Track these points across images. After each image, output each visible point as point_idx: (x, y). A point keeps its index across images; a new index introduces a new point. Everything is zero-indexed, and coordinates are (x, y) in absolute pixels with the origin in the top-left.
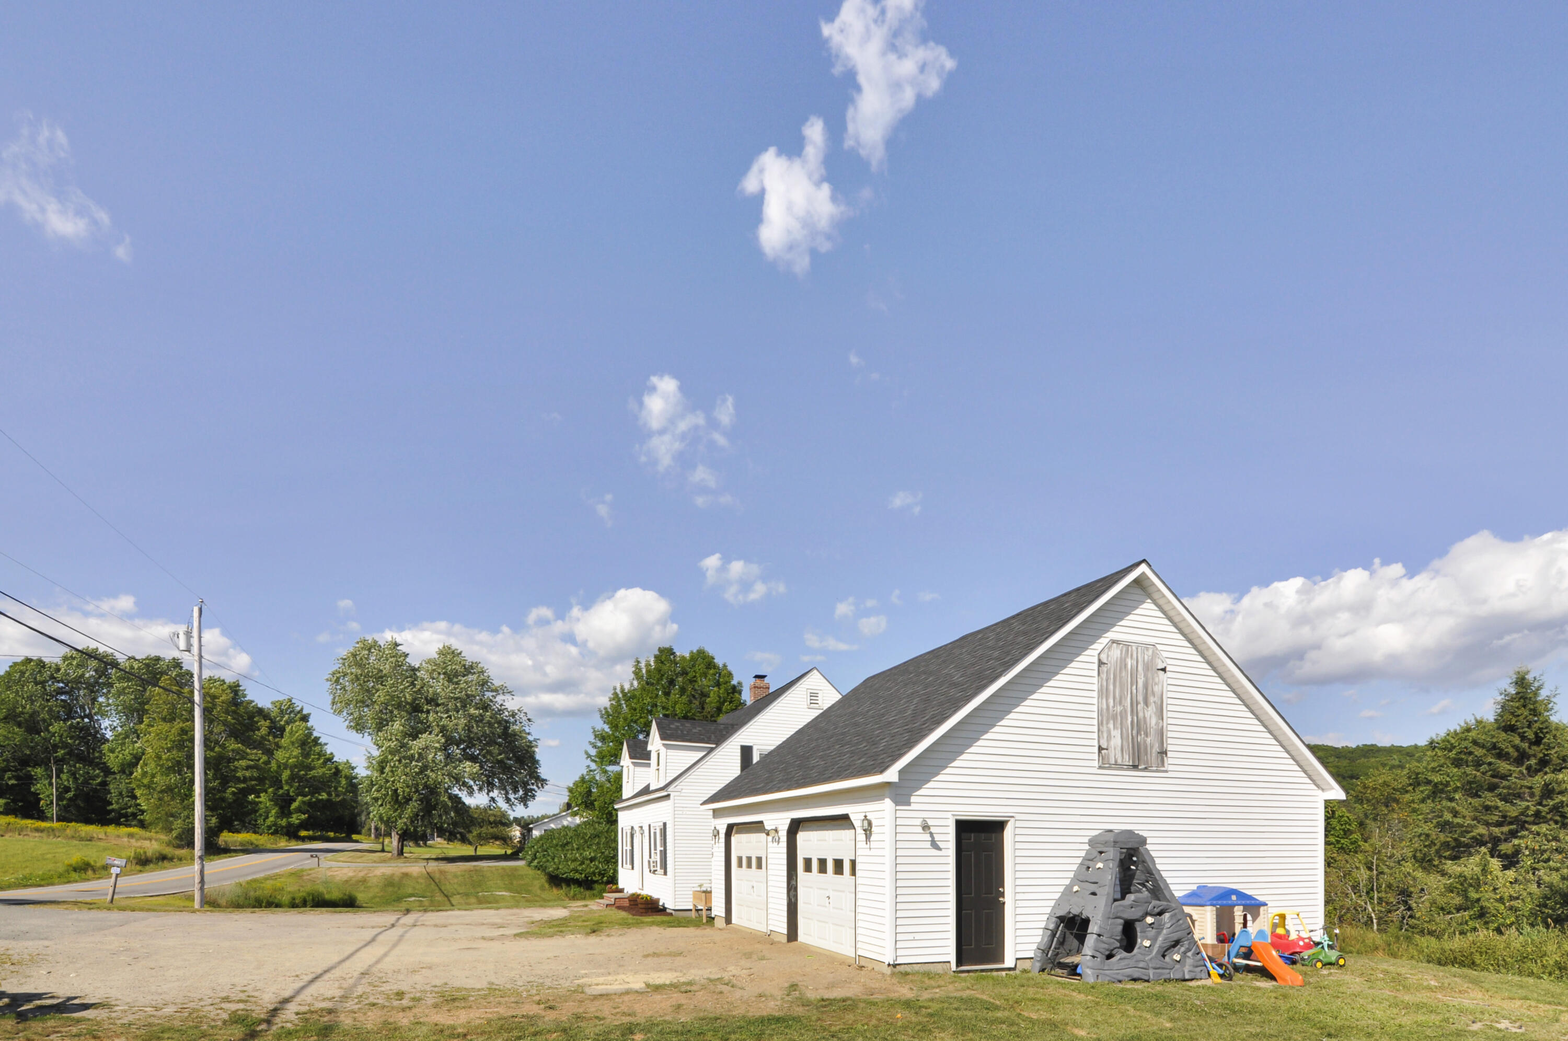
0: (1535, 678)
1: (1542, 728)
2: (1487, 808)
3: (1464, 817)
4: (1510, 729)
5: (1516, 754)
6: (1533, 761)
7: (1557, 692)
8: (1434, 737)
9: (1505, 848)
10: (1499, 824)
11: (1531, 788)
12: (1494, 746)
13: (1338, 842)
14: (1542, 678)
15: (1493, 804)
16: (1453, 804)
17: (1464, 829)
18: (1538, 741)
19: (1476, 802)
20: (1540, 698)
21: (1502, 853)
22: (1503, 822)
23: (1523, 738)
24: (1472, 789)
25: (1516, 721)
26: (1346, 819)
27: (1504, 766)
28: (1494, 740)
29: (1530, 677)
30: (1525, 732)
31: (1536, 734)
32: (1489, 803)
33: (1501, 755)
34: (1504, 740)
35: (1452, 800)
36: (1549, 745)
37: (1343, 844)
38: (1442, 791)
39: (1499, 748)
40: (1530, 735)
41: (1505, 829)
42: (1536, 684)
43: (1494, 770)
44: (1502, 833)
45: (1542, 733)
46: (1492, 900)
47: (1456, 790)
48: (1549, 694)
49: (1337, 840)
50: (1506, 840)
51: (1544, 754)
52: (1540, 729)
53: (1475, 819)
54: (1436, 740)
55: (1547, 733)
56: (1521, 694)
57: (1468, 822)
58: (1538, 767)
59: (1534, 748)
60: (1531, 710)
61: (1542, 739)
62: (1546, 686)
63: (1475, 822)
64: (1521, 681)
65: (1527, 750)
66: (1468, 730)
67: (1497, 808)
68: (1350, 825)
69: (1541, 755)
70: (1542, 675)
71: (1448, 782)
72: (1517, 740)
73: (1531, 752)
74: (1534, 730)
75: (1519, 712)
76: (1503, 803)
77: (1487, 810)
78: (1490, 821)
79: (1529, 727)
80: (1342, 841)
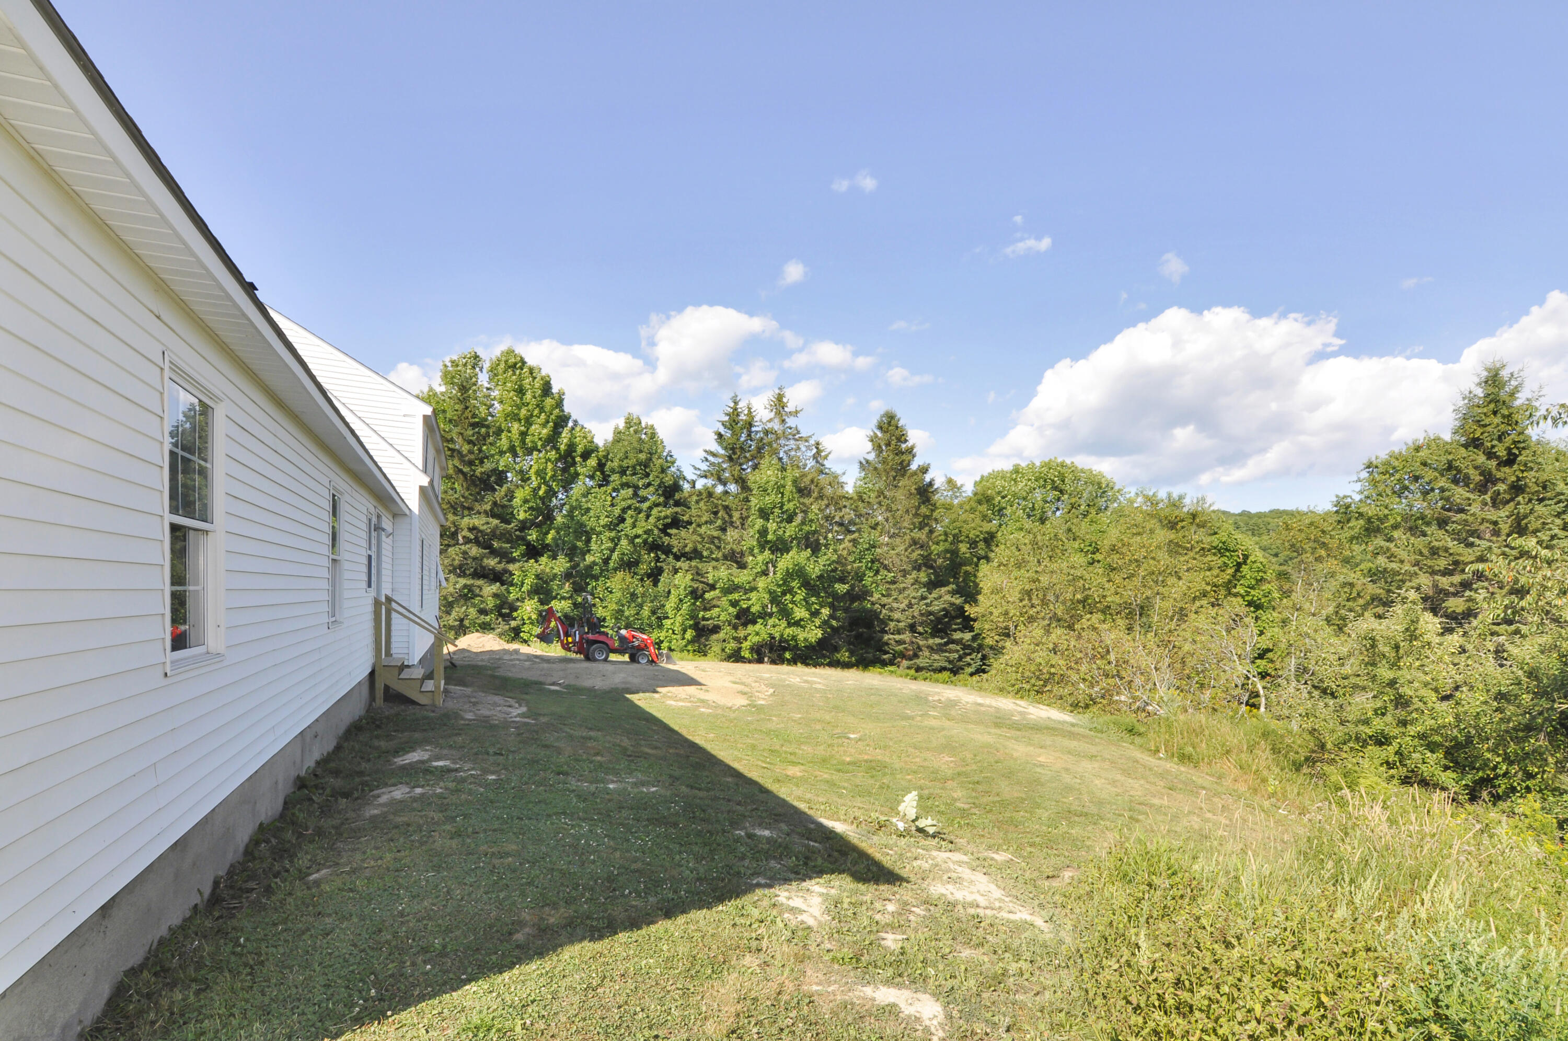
0: (1512, 374)
1: (1519, 442)
2: (1434, 552)
3: (1402, 562)
4: (1474, 443)
5: (1478, 478)
6: (1502, 487)
7: (1541, 393)
8: (1373, 459)
9: (1456, 604)
10: (1446, 573)
11: (1495, 523)
12: (1450, 466)
13: (1248, 593)
14: (1522, 373)
15: (1441, 544)
16: (1392, 545)
17: (1400, 577)
18: (1510, 460)
19: (1419, 542)
20: (1517, 403)
21: (1449, 611)
22: (1454, 570)
23: (1490, 455)
24: (1415, 525)
25: (1482, 434)
26: (1259, 565)
27: (1460, 493)
28: (1450, 457)
29: (1505, 374)
30: (1493, 447)
31: (1509, 450)
32: (1436, 544)
33: (1459, 478)
34: (1464, 458)
35: (1390, 540)
36: (1525, 465)
37: (1254, 596)
38: (1378, 530)
39: (1456, 468)
40: (1501, 451)
41: (1457, 579)
42: (1514, 383)
43: (1447, 499)
44: (1452, 585)
45: (1518, 448)
46: (1416, 684)
47: (1395, 527)
48: (1530, 397)
49: (1246, 591)
50: (1455, 595)
51: (1517, 477)
52: (1514, 442)
53: (1417, 564)
54: (1375, 463)
55: (1524, 448)
56: (1491, 397)
57: (1407, 567)
58: (1508, 497)
59: (1507, 469)
60: (1504, 417)
61: (1516, 456)
62: (1526, 384)
63: (1416, 568)
64: (1493, 379)
65: (1494, 472)
66: (1418, 449)
67: (1446, 550)
68: (1265, 573)
69: (1514, 478)
70: (1522, 370)
71: (1386, 516)
72: (1481, 459)
73: (1499, 475)
74: (1507, 445)
75: (1487, 421)
76: (1455, 543)
77: (1434, 554)
78: (1437, 568)
79: (1500, 439)
80: (1253, 592)
